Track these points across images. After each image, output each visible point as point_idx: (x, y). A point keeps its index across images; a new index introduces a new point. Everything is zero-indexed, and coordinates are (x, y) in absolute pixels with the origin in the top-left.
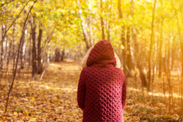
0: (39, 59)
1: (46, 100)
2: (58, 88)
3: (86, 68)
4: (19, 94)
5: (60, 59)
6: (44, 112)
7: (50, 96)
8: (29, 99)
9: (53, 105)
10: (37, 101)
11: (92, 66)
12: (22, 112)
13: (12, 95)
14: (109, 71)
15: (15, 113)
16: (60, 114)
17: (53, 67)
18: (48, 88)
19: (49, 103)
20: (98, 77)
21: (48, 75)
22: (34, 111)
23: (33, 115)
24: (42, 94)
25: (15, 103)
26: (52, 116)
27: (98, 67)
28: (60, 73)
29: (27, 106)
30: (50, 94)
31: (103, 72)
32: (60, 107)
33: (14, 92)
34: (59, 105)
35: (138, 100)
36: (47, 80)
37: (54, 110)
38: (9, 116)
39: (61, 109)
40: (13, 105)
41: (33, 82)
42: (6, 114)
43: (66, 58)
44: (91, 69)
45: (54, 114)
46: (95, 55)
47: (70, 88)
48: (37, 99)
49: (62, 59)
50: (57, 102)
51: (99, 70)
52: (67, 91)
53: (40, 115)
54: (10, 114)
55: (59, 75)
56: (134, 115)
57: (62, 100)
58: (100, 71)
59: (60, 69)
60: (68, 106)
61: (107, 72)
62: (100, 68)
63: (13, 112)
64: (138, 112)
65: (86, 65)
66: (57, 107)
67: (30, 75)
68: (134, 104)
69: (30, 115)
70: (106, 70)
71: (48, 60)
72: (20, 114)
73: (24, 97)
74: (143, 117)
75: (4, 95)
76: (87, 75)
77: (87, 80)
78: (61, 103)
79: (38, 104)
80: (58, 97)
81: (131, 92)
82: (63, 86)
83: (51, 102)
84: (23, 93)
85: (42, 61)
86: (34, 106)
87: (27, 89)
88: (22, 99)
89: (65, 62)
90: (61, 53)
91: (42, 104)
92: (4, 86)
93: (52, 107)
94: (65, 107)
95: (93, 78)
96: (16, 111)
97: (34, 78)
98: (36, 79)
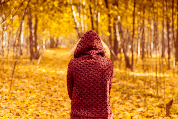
0: (36, 46)
1: (43, 81)
2: (54, 71)
3: (73, 60)
4: (20, 76)
5: (55, 45)
6: (42, 90)
7: (46, 78)
8: (29, 80)
9: (49, 85)
10: (36, 81)
11: (79, 58)
12: (24, 90)
13: (15, 77)
14: (96, 62)
15: (18, 91)
16: (55, 92)
17: (49, 53)
18: (44, 71)
19: (46, 83)
20: (85, 69)
21: (44, 60)
22: (34, 90)
23: (33, 92)
24: (40, 76)
25: (18, 84)
26: (49, 93)
27: (85, 58)
28: (54, 58)
29: (27, 86)
30: (47, 76)
31: (90, 63)
32: (55, 87)
33: (16, 75)
34: (55, 85)
35: (121, 79)
36: (44, 64)
37: (50, 89)
38: (13, 93)
39: (56, 88)
40: (16, 85)
41: (32, 66)
42: (11, 92)
43: (60, 44)
44: (78, 60)
45: (50, 92)
46: (81, 46)
47: (64, 70)
48: (36, 80)
49: (56, 46)
50: (53, 82)
51: (86, 61)
52: (61, 73)
53: (38, 92)
54: (14, 92)
55: (54, 60)
56: (117, 91)
57: (57, 81)
58: (87, 63)
59: (55, 54)
60: (62, 85)
61: (94, 63)
62: (87, 59)
63: (16, 90)
64: (120, 88)
65: (73, 57)
66: (53, 86)
67: (28, 60)
68: (118, 82)
69: (30, 92)
70: (93, 61)
71: (44, 47)
72: (23, 91)
73: (25, 78)
74: (123, 92)
75: (8, 77)
76: (74, 67)
77: (74, 71)
78: (56, 83)
79: (37, 85)
80: (53, 78)
81: (117, 73)
82: (58, 69)
83: (47, 82)
84: (23, 76)
85: (38, 48)
86: (33, 85)
87: (27, 72)
88: (23, 80)
89: (59, 48)
90: (55, 41)
91: (40, 84)
92: (7, 70)
93: (49, 86)
94: (59, 86)
95: (80, 70)
96: (18, 89)
97: (32, 63)
98: (34, 64)
